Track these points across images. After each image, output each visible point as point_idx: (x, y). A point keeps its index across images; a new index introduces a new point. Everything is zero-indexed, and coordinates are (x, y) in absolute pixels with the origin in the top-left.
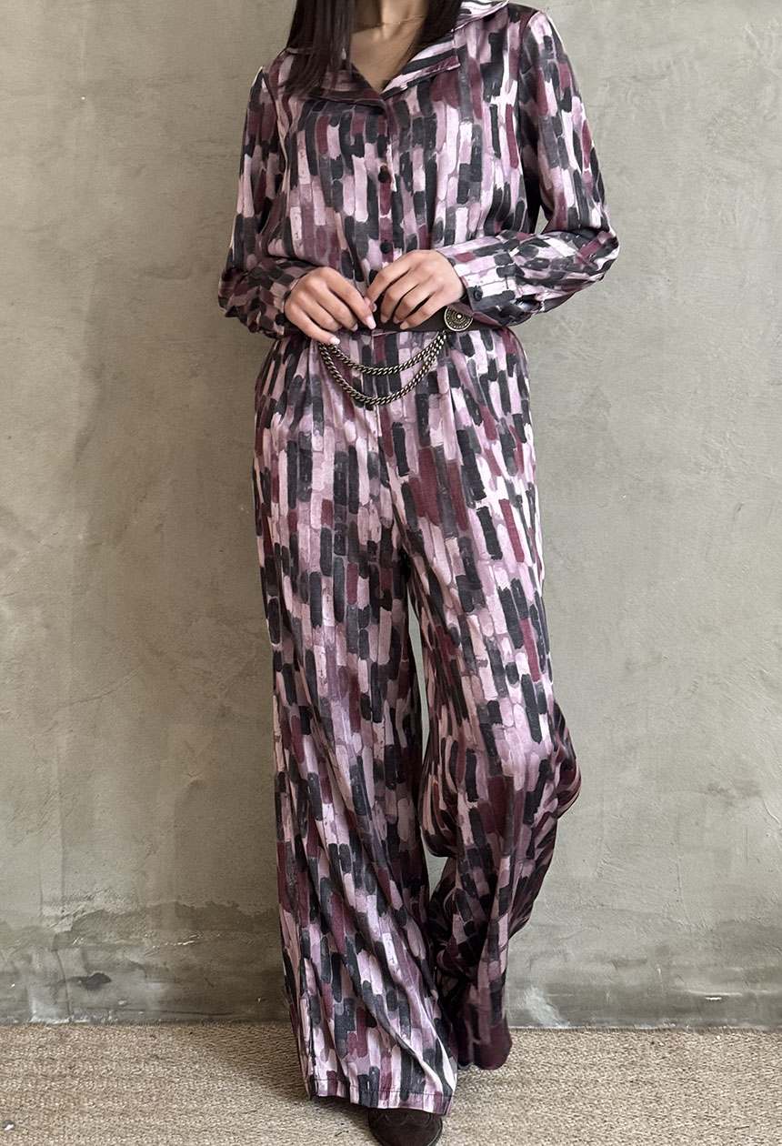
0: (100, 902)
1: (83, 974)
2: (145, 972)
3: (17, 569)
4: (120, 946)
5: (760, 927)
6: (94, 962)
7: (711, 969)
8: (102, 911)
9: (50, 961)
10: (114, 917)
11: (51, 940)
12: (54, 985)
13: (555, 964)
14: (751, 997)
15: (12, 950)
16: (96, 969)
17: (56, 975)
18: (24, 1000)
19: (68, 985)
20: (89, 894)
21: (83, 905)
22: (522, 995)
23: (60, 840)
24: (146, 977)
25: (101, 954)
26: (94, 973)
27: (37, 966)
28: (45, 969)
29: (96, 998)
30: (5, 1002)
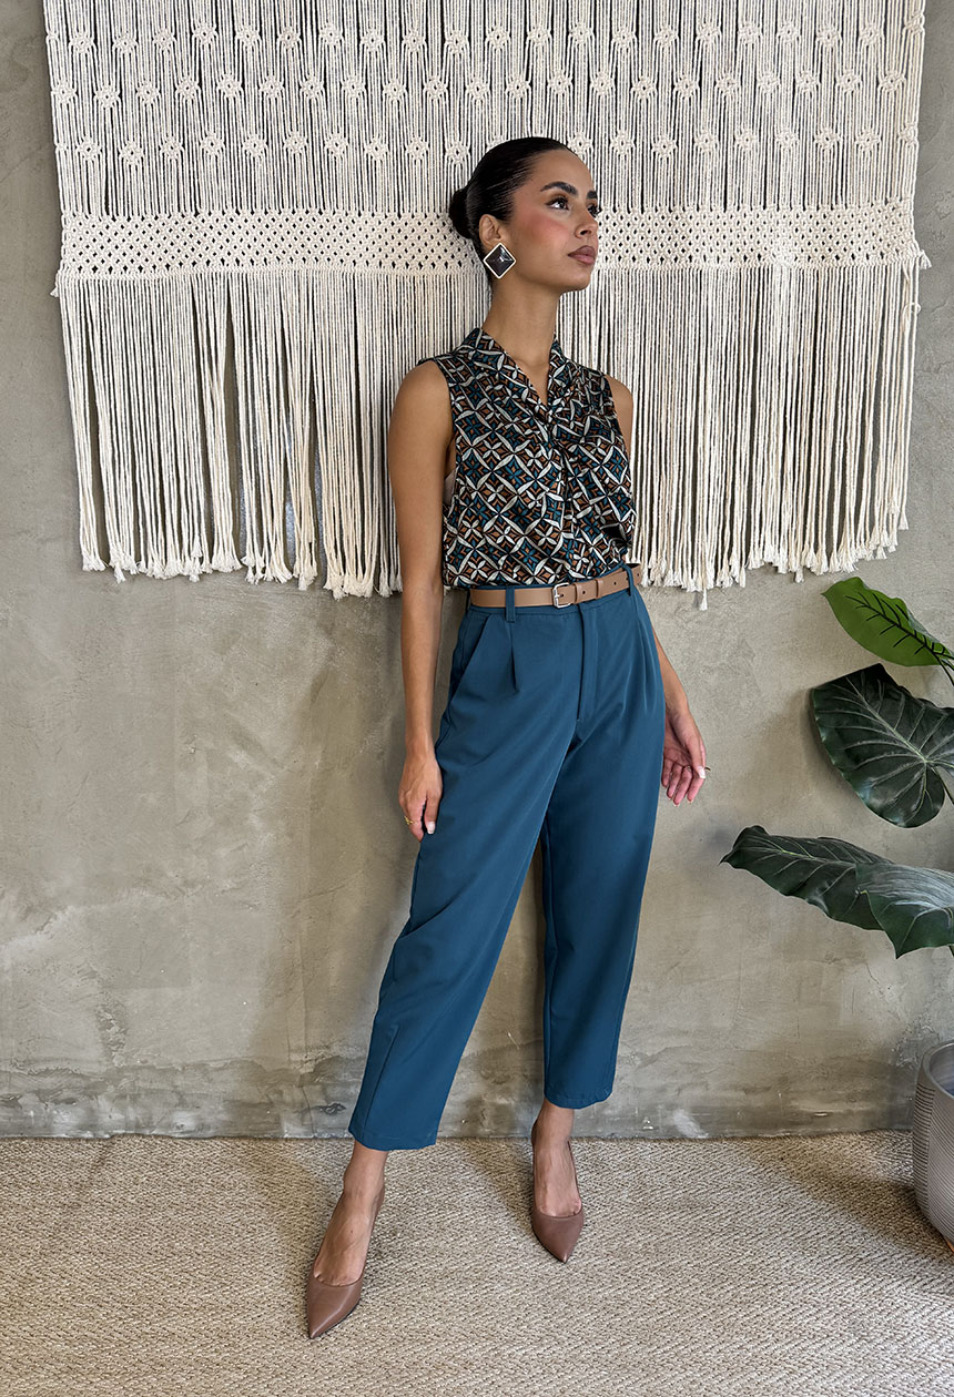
0: (335, 1050)
1: (325, 1104)
3: (265, 790)
4: (352, 1083)
5: (860, 1061)
6: (332, 1096)
7: (819, 1093)
8: (338, 1056)
9: (297, 1095)
10: (348, 1061)
11: (298, 1079)
12: (302, 1112)
13: (698, 1092)
14: (850, 1113)
15: (267, 1087)
16: (334, 1100)
17: (302, 1105)
18: (278, 1122)
19: (312, 1111)
20: (327, 1044)
21: (322, 1052)
22: (671, 1114)
23: (303, 1002)
25: (338, 1089)
26: (333, 1103)
27: (287, 1098)
28: (293, 1100)
29: (334, 1121)
30: (262, 1126)
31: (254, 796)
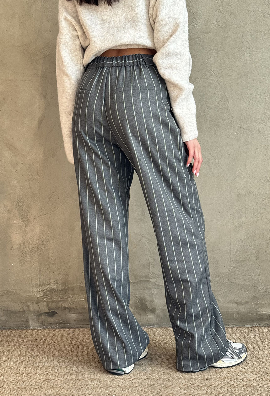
0: (52, 286)
1: (48, 311)
2: (69, 310)
3: (19, 168)
4: (60, 301)
6: (51, 307)
8: (54, 289)
9: (36, 307)
10: (57, 291)
11: (36, 300)
15: (22, 303)
16: (52, 309)
17: (38, 312)
18: (27, 321)
19: (42, 315)
20: (49, 283)
23: (38, 264)
24: (70, 312)
25: (54, 304)
26: (51, 311)
27: (31, 309)
28: (34, 310)
29: (52, 320)
30: (21, 322)
31: (14, 171)
